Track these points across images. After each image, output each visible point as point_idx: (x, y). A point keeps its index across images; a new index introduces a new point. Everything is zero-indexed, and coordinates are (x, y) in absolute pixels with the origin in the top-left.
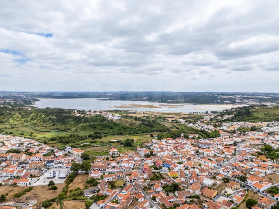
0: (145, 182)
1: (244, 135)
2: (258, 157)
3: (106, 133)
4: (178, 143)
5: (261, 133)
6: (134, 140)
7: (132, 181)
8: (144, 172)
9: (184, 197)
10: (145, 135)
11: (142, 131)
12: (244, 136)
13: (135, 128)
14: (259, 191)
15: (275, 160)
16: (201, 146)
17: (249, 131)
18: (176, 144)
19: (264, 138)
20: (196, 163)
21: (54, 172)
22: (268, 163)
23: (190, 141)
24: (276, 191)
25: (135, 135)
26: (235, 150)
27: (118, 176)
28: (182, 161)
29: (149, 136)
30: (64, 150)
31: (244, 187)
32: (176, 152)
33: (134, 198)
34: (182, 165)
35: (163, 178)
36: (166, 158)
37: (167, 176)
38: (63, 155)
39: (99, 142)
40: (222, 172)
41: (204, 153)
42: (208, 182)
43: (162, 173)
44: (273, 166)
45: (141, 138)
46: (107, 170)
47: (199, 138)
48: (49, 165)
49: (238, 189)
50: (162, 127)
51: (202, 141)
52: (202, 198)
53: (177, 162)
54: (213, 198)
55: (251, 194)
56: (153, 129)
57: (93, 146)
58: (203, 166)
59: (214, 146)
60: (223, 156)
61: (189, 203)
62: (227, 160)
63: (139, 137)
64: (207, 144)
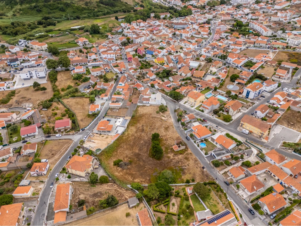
0: (137, 72)
1: (214, 10)
2: (231, 34)
3: (58, 18)
4: (151, 26)
5: (230, 7)
6: (98, 25)
7: (122, 72)
8: (130, 61)
9: (178, 81)
10: (108, 18)
11: (103, 13)
12: (214, 12)
13: (92, 8)
14: (237, 67)
15: (247, 36)
16: (176, 27)
17: (218, 5)
18: (149, 26)
19: (233, 12)
20: (177, 47)
21: (30, 72)
22: (241, 39)
23: (162, 21)
24: (251, 65)
25: (96, 19)
26: (209, 28)
27: (105, 68)
28: (162, 45)
29: (113, 19)
30: (18, 44)
31: (225, 64)
32: (153, 36)
33: (133, 88)
34: (165, 51)
35: (152, 66)
36: (145, 45)
37: (154, 64)
38: (22, 50)
39: (55, 30)
40: (204, 52)
41: (181, 35)
42: (194, 64)
43: (148, 60)
44: (245, 42)
45: (106, 22)
46: (89, 64)
47: (171, 17)
48: (14, 65)
49: (221, 67)
50: (125, 6)
51: (175, 21)
52: (193, 79)
53: (158, 47)
54: (202, 78)
55: (232, 70)
56: (115, 9)
57: (52, 37)
58: (185, 49)
59: (189, 26)
60: (200, 36)
61: (184, 85)
62: (204, 40)
63: (103, 21)
64: (181, 24)
